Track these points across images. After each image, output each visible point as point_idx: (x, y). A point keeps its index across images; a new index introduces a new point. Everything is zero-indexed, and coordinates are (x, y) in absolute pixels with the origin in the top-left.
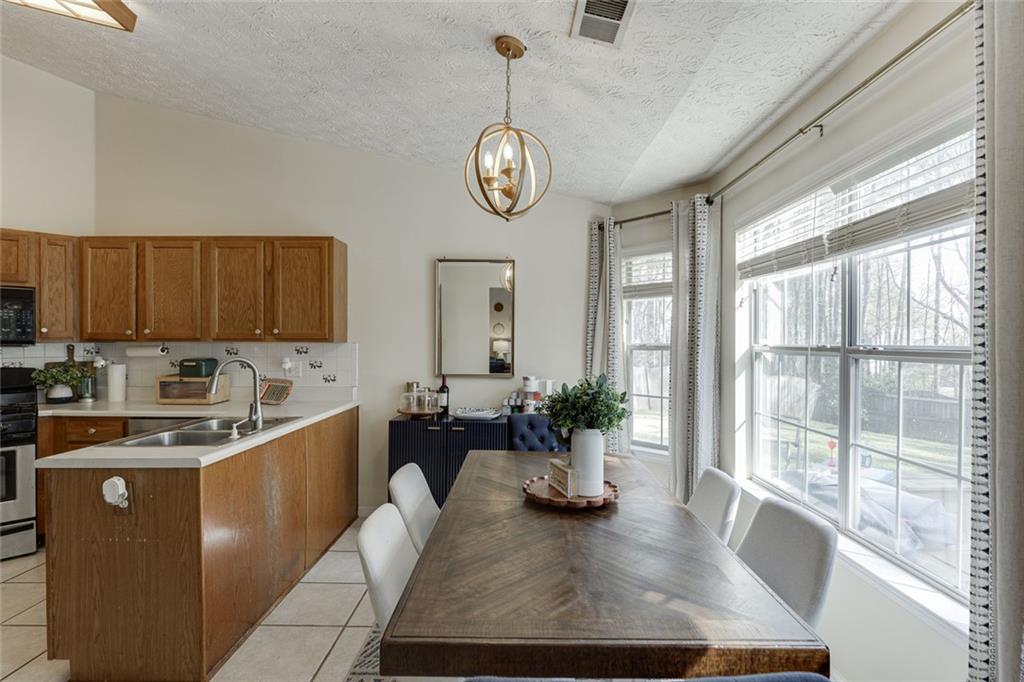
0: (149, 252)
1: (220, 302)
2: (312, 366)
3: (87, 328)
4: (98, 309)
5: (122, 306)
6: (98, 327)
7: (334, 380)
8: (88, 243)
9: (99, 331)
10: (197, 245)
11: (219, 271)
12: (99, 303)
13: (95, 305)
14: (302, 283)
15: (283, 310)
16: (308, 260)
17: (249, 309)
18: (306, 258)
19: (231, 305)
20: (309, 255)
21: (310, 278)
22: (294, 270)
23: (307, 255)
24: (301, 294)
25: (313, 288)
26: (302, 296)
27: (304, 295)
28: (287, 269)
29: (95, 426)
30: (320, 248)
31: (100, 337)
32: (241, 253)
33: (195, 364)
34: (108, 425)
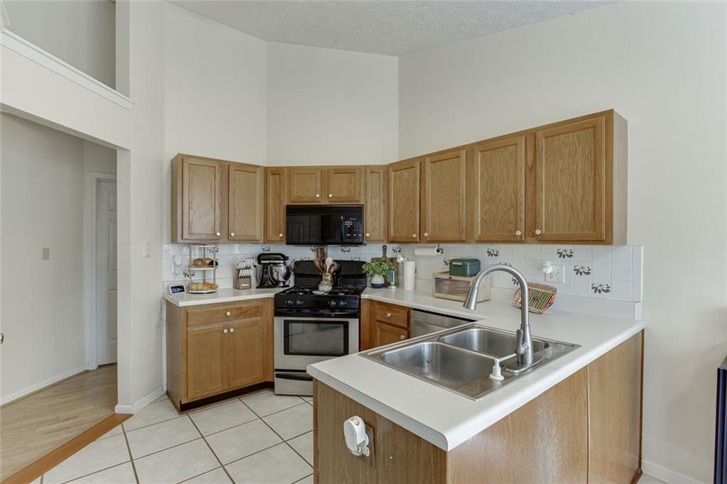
0: (428, 167)
1: (483, 205)
2: (578, 271)
3: (391, 233)
4: (397, 218)
5: (411, 215)
6: (397, 232)
7: (607, 291)
8: (391, 168)
9: (398, 235)
10: (463, 154)
11: (482, 175)
12: (398, 213)
13: (395, 215)
14: (570, 174)
15: (547, 207)
16: (577, 145)
17: (509, 210)
18: (575, 144)
19: (492, 207)
20: (579, 139)
21: (580, 167)
22: (560, 160)
23: (576, 139)
24: (568, 188)
25: (583, 179)
26: (570, 189)
27: (572, 188)
28: (551, 161)
29: (390, 311)
30: (594, 127)
31: (398, 240)
32: (502, 153)
33: (461, 264)
34: (398, 312)
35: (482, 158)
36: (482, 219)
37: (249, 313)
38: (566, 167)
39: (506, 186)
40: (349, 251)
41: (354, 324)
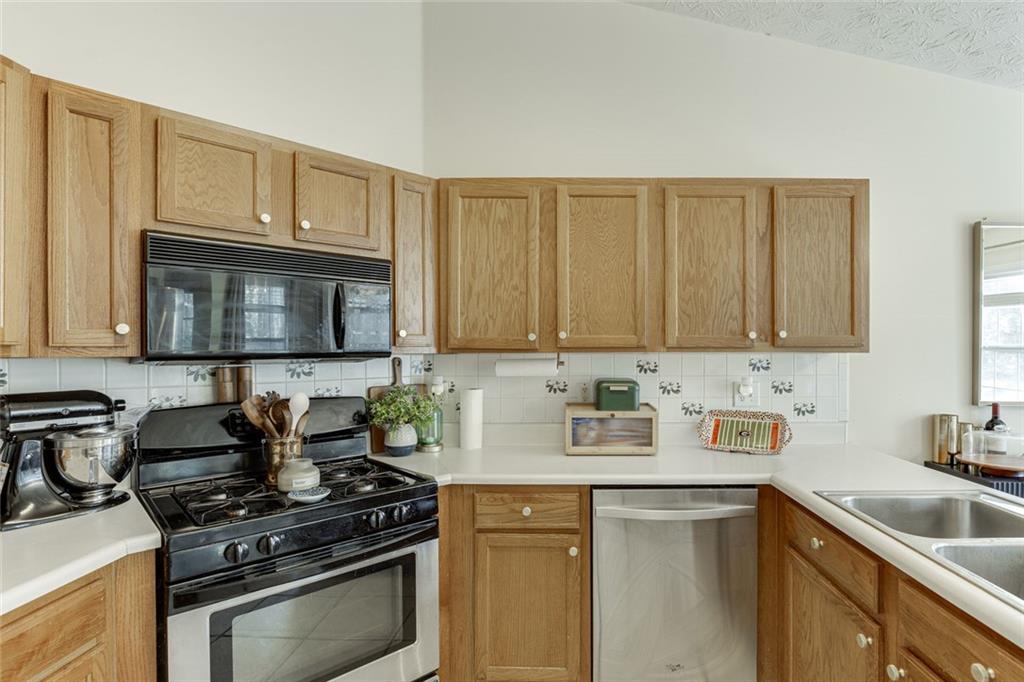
0: (564, 204)
1: (683, 286)
2: (776, 389)
3: (456, 329)
4: (474, 298)
5: (517, 294)
6: (474, 326)
7: (812, 412)
8: (457, 189)
9: (476, 336)
10: (643, 193)
11: (680, 234)
12: (476, 289)
13: (469, 292)
14: (820, 255)
15: (789, 300)
16: (830, 217)
17: (731, 298)
18: (827, 214)
19: (701, 291)
20: (832, 209)
21: (833, 247)
22: (807, 234)
23: (828, 209)
24: (818, 273)
25: (838, 263)
26: (821, 276)
27: (824, 275)
28: (795, 232)
29: (528, 501)
30: (852, 198)
31: (477, 345)
32: (718, 205)
33: (626, 389)
34: (550, 501)
35: (681, 206)
36: (682, 311)
37: (53, 644)
38: (815, 244)
39: (726, 259)
40: (309, 374)
41: (428, 556)
